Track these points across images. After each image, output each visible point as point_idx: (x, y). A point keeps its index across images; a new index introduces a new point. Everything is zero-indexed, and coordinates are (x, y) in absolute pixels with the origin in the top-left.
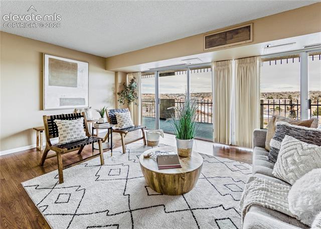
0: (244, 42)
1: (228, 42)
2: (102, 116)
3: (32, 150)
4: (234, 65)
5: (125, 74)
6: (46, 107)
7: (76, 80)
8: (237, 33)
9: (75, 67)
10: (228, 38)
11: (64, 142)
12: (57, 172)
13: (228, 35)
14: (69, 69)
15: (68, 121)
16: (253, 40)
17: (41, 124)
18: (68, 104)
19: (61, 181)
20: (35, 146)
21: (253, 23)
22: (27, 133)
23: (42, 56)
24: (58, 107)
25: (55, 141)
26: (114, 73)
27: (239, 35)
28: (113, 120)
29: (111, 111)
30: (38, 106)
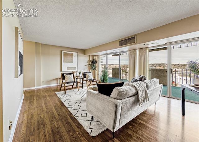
1: (127, 43)
2: (80, 74)
3: (58, 85)
4: (137, 52)
5: (94, 56)
6: (63, 70)
7: (73, 60)
8: (130, 40)
9: (72, 55)
10: (128, 42)
11: (66, 82)
12: (64, 91)
13: (127, 40)
14: (70, 56)
15: (68, 75)
16: (136, 43)
17: (60, 77)
18: (70, 70)
19: (65, 93)
20: (59, 84)
21: (136, 36)
22: (57, 79)
23: (61, 51)
24: (67, 71)
25: (64, 81)
26: (88, 56)
27: (131, 40)
28: (85, 76)
29: (84, 73)
30: (60, 70)
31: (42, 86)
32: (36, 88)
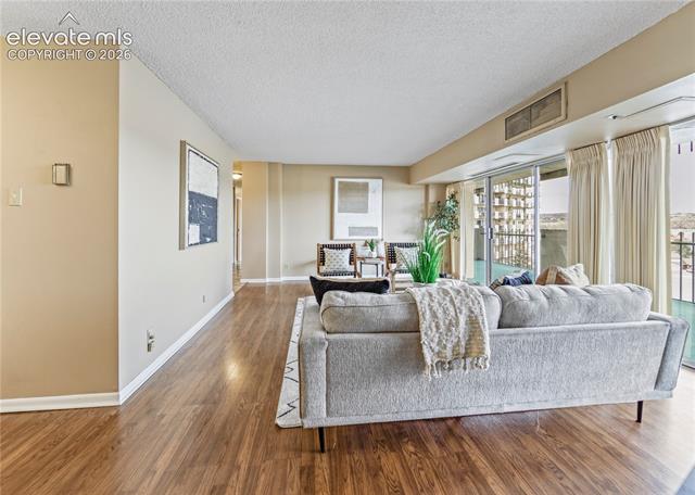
0: (552, 122)
1: (534, 123)
2: (372, 249)
4: (610, 155)
5: (445, 185)
6: (335, 238)
7: (367, 203)
9: (365, 187)
10: (534, 116)
13: (533, 111)
14: (358, 191)
15: (334, 251)
16: (566, 116)
18: (357, 234)
21: (566, 84)
23: (333, 179)
24: (347, 237)
26: (422, 187)
27: (544, 106)
28: (392, 257)
29: (392, 245)
30: (328, 235)
31: (283, 279)
32: (268, 280)
